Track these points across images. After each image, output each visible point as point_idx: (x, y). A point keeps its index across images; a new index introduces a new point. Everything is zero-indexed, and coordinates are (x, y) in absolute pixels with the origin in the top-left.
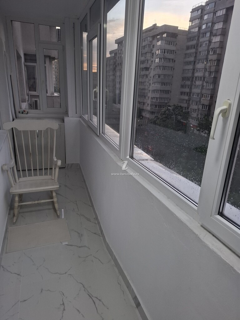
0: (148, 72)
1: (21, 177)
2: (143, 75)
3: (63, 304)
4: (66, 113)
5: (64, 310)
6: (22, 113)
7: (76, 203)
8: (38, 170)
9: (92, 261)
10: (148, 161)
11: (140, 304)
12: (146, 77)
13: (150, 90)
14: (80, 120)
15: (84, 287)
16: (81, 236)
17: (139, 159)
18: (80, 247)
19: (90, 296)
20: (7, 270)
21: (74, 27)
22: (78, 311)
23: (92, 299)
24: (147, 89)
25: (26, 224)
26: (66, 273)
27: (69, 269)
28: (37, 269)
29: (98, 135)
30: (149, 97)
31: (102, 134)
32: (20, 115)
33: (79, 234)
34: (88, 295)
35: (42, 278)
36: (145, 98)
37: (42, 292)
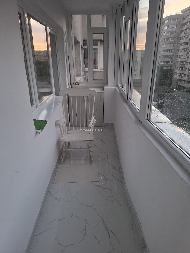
0: (187, 46)
1: (69, 131)
2: (182, 49)
3: (86, 230)
4: (107, 83)
5: (85, 234)
6: (76, 84)
7: (106, 154)
8: (77, 126)
9: (113, 201)
10: (166, 123)
11: (146, 246)
12: (185, 51)
13: (187, 63)
14: (115, 89)
15: (103, 220)
16: (107, 180)
17: (155, 121)
18: (104, 188)
19: (106, 229)
20: (52, 196)
21: (116, 13)
22: (96, 238)
23: (108, 231)
24: (185, 61)
25: (70, 165)
26: (91, 206)
27: (94, 204)
28: (72, 199)
29: (127, 100)
30: (186, 69)
31: (129, 99)
32: (74, 85)
33: (105, 178)
34: (105, 227)
35: (74, 206)
36: (182, 70)
37: (72, 216)
